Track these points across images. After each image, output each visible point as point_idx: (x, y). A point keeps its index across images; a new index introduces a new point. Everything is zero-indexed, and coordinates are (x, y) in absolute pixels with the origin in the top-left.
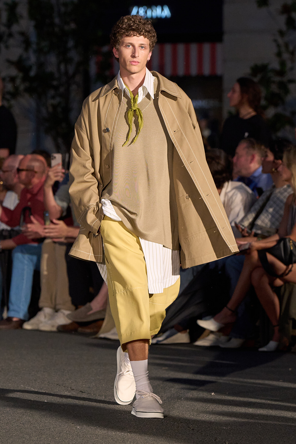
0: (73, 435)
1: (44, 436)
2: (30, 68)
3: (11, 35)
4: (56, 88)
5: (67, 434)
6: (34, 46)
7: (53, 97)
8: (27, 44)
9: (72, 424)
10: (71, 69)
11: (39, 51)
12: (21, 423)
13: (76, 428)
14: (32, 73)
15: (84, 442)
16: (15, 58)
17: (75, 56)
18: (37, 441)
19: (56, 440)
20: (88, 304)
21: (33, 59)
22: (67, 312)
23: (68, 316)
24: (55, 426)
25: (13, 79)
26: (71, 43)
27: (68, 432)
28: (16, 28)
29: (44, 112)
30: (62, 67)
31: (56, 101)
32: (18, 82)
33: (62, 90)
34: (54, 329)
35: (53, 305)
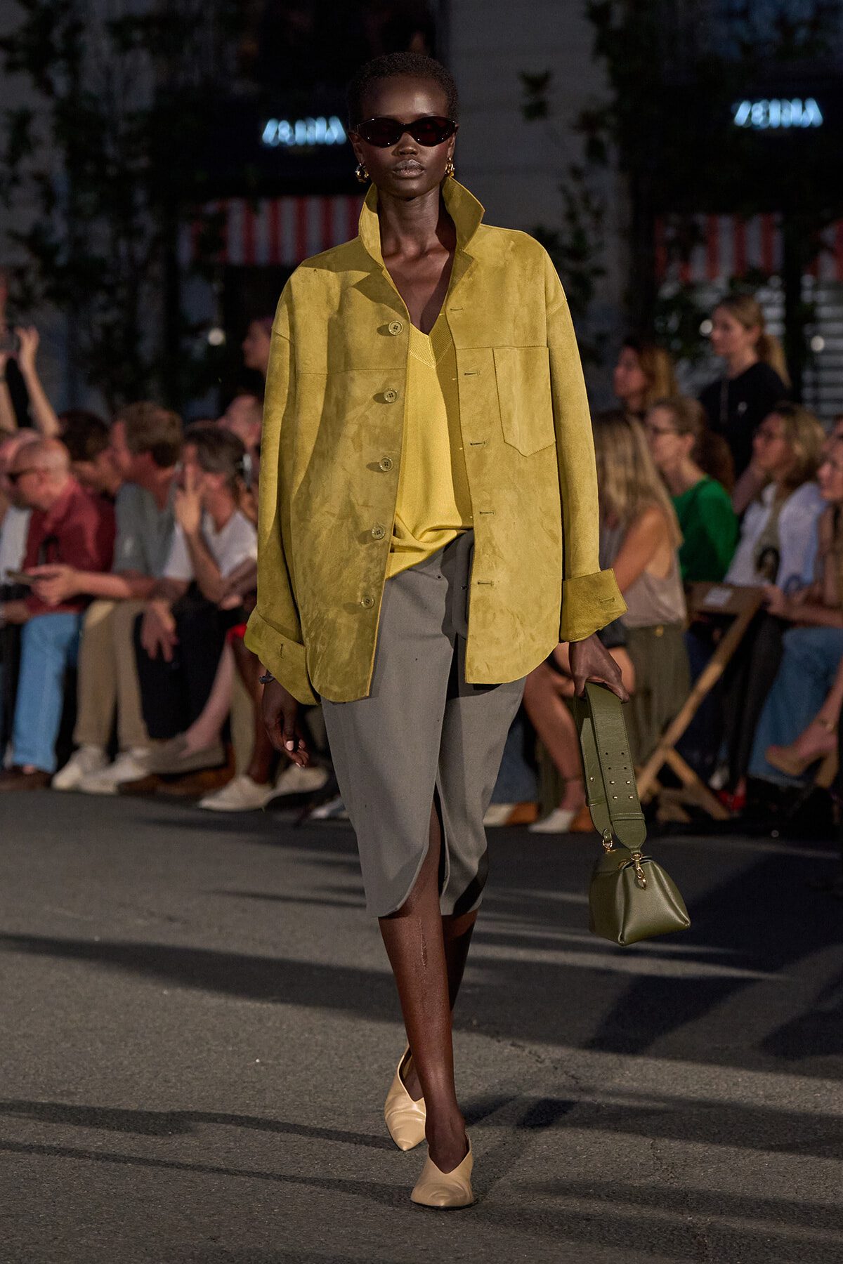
0: (154, 1009)
2: (55, 250)
3: (15, 180)
4: (110, 290)
5: (143, 1007)
6: (63, 204)
7: (104, 309)
8: (49, 198)
9: (153, 985)
10: (141, 251)
11: (74, 214)
13: (162, 994)
14: (61, 260)
16: (24, 228)
17: (148, 222)
18: (80, 1021)
20: (179, 738)
21: (60, 229)
22: (140, 752)
23: (139, 762)
24: (117, 990)
25: (20, 273)
26: (140, 197)
27: (144, 1003)
28: (26, 165)
29: (85, 339)
30: (123, 247)
31: (111, 316)
32: (31, 278)
33: (122, 293)
34: (110, 789)
35: (104, 738)
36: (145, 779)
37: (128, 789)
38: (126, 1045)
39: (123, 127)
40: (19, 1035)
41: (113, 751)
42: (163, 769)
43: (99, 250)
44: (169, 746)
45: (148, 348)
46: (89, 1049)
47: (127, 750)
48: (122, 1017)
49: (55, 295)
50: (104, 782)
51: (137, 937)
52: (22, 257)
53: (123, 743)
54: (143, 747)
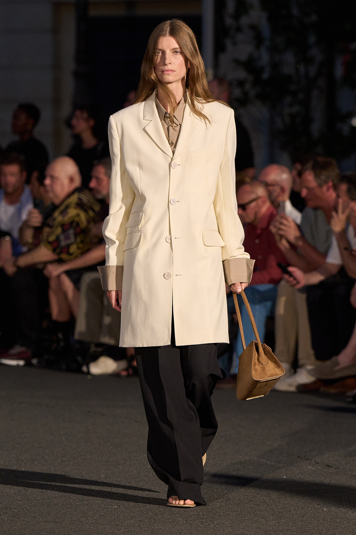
0: (318, 519)
1: (283, 520)
2: (262, 70)
3: (239, 29)
5: (312, 518)
6: (267, 43)
7: (291, 105)
8: (259, 40)
9: (318, 505)
10: (313, 71)
11: (273, 49)
12: (255, 505)
13: (322, 510)
14: (265, 76)
16: (243, 57)
17: (317, 54)
18: (275, 526)
19: (299, 525)
20: (334, 359)
21: (265, 58)
22: (310, 368)
23: (310, 372)
24: (296, 507)
25: (241, 83)
26: (312, 39)
27: (312, 515)
28: (245, 21)
29: (279, 123)
30: (302, 68)
31: (296, 109)
32: (248, 86)
33: (301, 96)
34: (293, 389)
35: (291, 359)
36: (313, 383)
37: (303, 389)
42: (324, 377)
43: (288, 70)
44: (328, 363)
45: (316, 128)
47: (302, 366)
48: (299, 523)
50: (290, 385)
51: (308, 478)
52: (241, 74)
53: (301, 362)
54: (311, 364)
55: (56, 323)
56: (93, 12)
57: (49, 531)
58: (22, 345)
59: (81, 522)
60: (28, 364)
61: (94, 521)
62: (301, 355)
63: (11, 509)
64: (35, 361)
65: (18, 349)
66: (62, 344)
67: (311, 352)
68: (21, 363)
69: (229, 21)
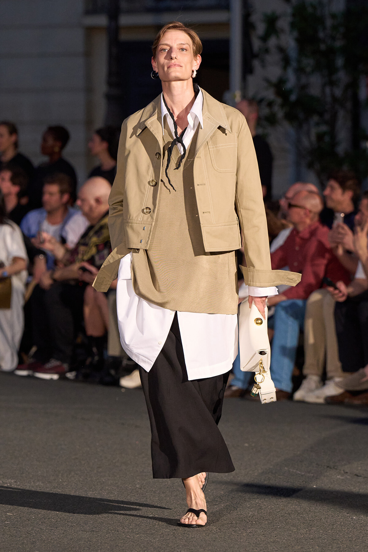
0: (348, 527)
1: (314, 529)
2: (290, 92)
3: (267, 51)
4: (321, 114)
5: (342, 526)
6: (294, 64)
7: (317, 124)
8: (286, 62)
9: (347, 513)
10: (338, 92)
11: (300, 71)
12: (286, 513)
13: (352, 518)
14: (293, 97)
15: (362, 535)
16: (274, 78)
17: (342, 76)
18: (306, 534)
19: (329, 533)
20: (361, 371)
21: (292, 80)
22: (337, 380)
23: (338, 385)
24: (327, 516)
25: (270, 104)
26: (340, 62)
27: (342, 524)
28: (272, 42)
29: (306, 142)
30: (328, 90)
31: (324, 128)
32: (276, 107)
33: (327, 116)
34: (321, 401)
35: (320, 372)
36: (341, 395)
37: (331, 401)
38: (332, 548)
39: (329, 22)
40: (271, 541)
41: (324, 378)
42: (351, 388)
43: (315, 91)
44: (356, 375)
45: (342, 148)
46: (311, 550)
47: (331, 378)
48: (330, 531)
49: (290, 117)
50: (318, 397)
51: (337, 487)
52: (270, 94)
53: (329, 374)
54: (340, 377)
55: (91, 338)
56: (124, 36)
57: (87, 540)
58: (57, 359)
59: (118, 531)
60: (63, 377)
61: (130, 530)
62: (329, 367)
63: (49, 519)
64: (70, 375)
65: (54, 363)
66: (96, 358)
67: (339, 364)
68: (55, 377)
69: (257, 44)
